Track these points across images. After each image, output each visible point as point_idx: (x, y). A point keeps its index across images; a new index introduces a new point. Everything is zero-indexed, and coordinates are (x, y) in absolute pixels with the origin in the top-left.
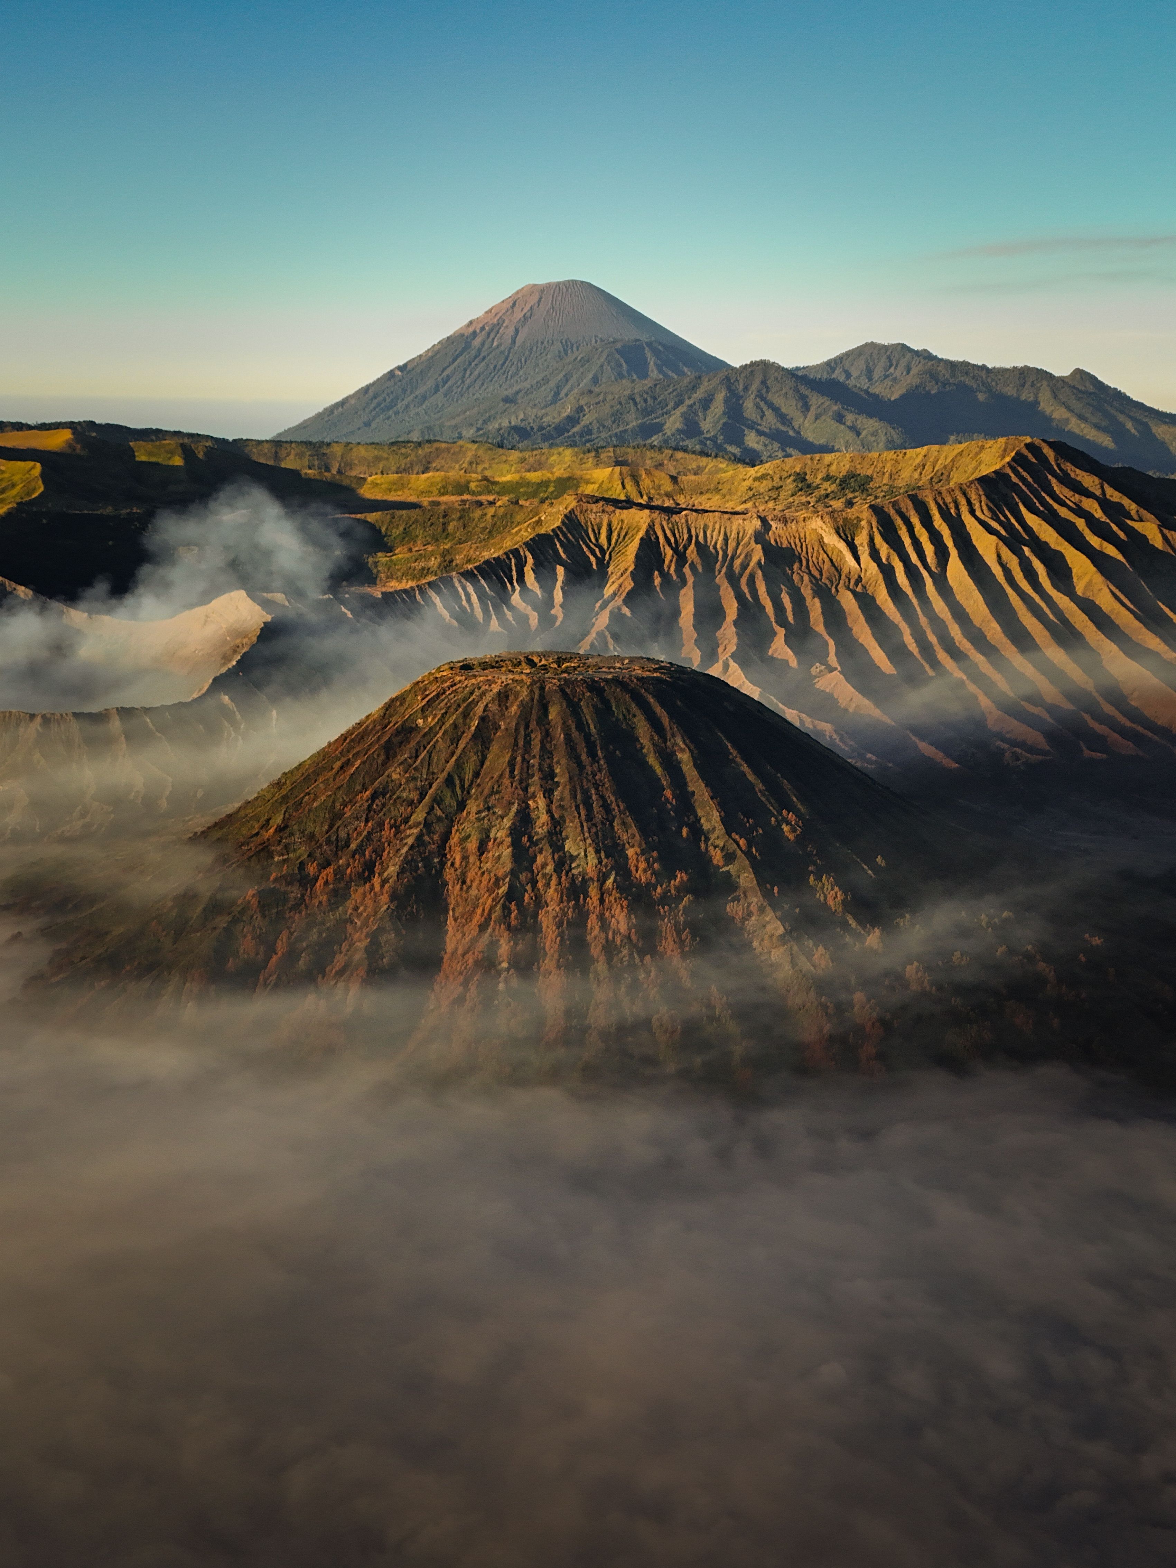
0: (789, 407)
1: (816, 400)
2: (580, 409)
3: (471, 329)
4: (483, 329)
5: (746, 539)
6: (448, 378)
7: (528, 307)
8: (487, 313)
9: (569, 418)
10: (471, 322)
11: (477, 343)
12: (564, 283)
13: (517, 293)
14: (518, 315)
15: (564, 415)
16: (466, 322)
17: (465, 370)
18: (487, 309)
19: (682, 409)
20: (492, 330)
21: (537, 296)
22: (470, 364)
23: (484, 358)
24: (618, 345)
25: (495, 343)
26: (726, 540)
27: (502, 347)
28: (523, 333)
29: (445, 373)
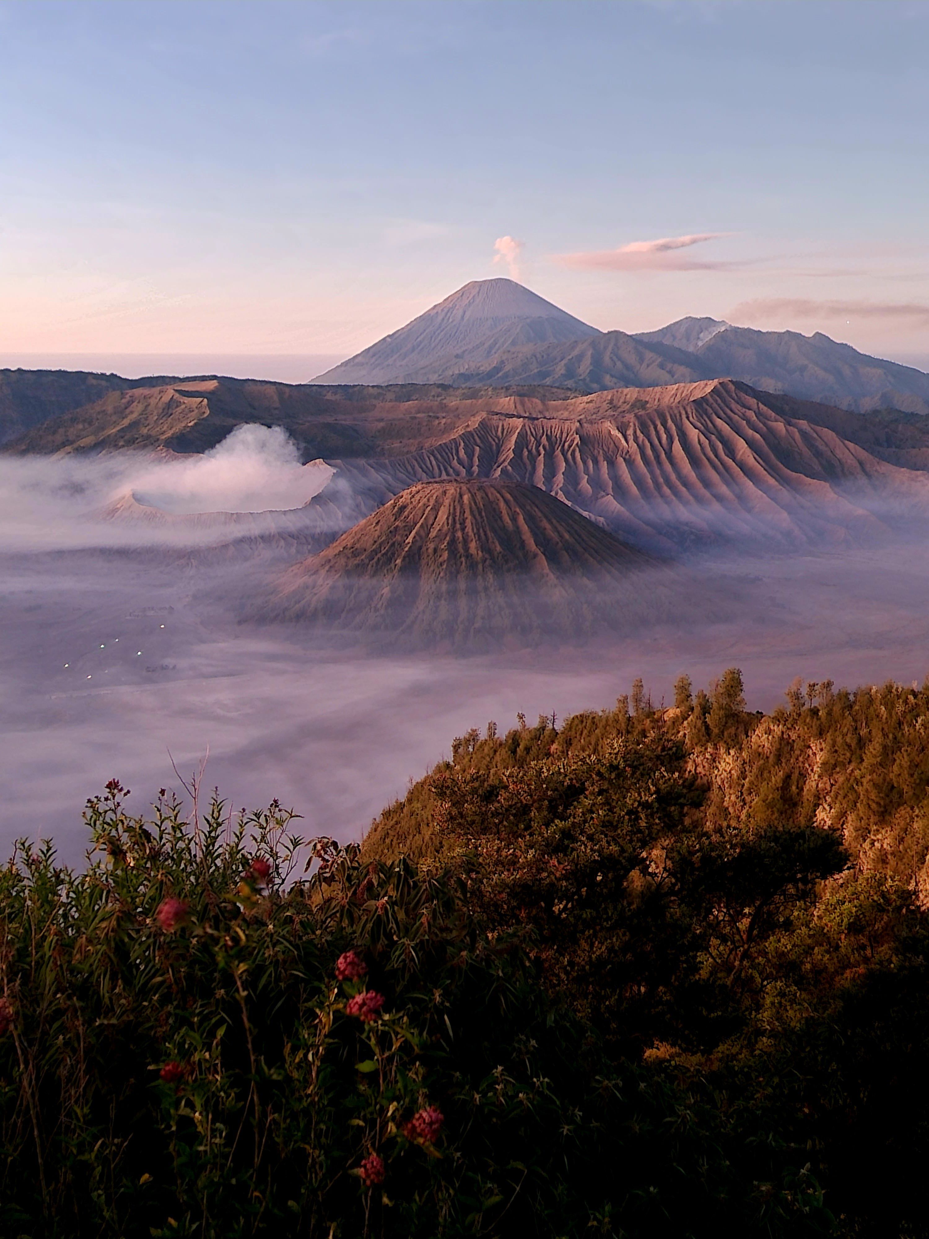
0: (632, 359)
1: (649, 355)
2: (502, 362)
3: (435, 311)
4: (442, 310)
5: (572, 433)
6: (421, 342)
7: (471, 296)
8: (446, 301)
9: (495, 367)
11: (439, 320)
12: (495, 280)
13: (464, 287)
14: (465, 302)
15: (493, 365)
16: (432, 306)
18: (445, 298)
19: (565, 361)
20: (448, 311)
21: (477, 290)
22: (434, 333)
23: (443, 329)
24: (528, 321)
25: (451, 320)
26: (562, 433)
27: (454, 323)
28: (468, 314)
29: (419, 339)
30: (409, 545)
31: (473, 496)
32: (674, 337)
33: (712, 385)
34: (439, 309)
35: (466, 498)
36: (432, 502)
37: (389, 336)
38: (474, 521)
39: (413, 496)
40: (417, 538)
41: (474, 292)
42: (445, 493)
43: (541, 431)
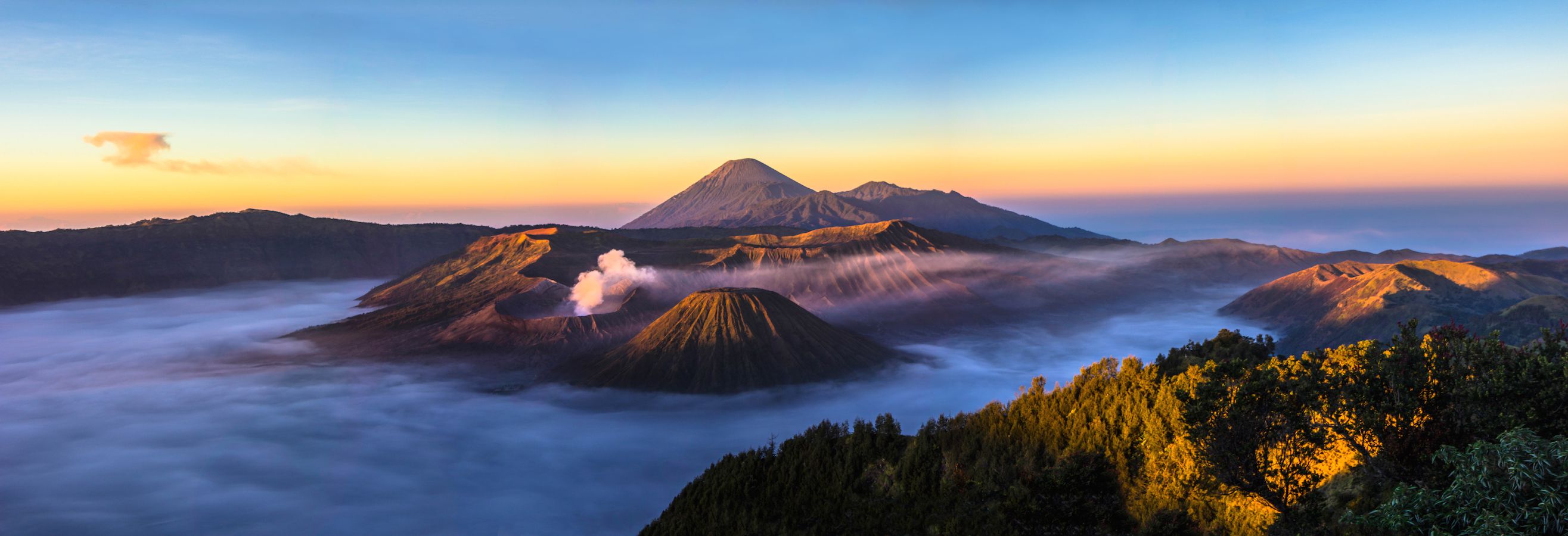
0: (836, 208)
1: (847, 206)
2: (751, 212)
3: (705, 180)
4: (710, 179)
5: (798, 256)
6: (696, 200)
7: (729, 170)
8: (712, 173)
9: (746, 216)
10: (705, 177)
11: (708, 185)
12: (745, 159)
13: (725, 164)
14: (726, 173)
15: (745, 214)
16: (703, 177)
17: (703, 197)
18: (712, 171)
19: (793, 210)
20: (714, 180)
21: (733, 166)
22: (705, 194)
23: (711, 192)
24: (767, 185)
25: (716, 185)
26: (791, 256)
27: (719, 187)
28: (727, 181)
29: (695, 198)
30: (689, 335)
31: (733, 300)
32: (863, 194)
33: (887, 224)
34: (708, 178)
35: (728, 302)
36: (705, 305)
37: (675, 196)
38: (733, 317)
39: (692, 301)
40: (695, 330)
41: (731, 167)
42: (712, 298)
43: (778, 256)
